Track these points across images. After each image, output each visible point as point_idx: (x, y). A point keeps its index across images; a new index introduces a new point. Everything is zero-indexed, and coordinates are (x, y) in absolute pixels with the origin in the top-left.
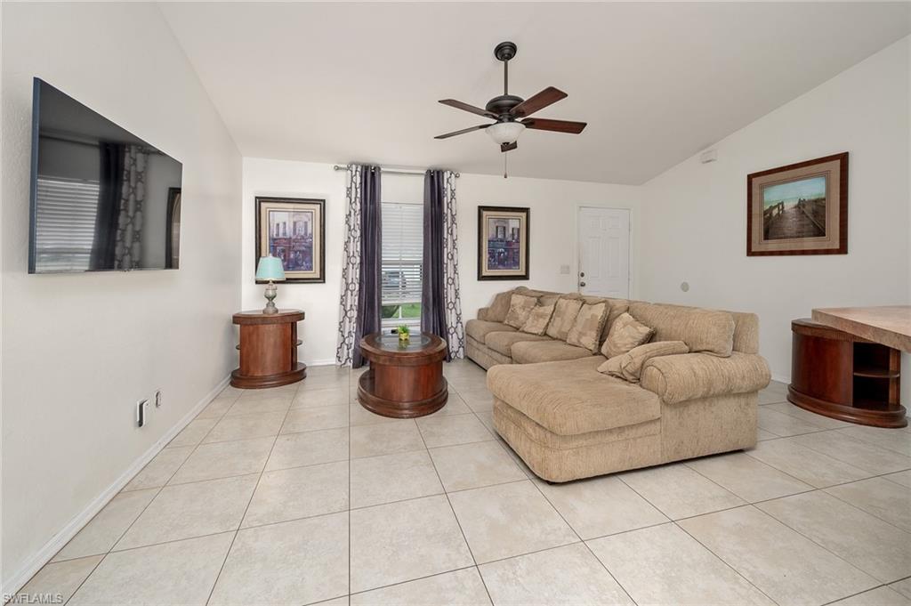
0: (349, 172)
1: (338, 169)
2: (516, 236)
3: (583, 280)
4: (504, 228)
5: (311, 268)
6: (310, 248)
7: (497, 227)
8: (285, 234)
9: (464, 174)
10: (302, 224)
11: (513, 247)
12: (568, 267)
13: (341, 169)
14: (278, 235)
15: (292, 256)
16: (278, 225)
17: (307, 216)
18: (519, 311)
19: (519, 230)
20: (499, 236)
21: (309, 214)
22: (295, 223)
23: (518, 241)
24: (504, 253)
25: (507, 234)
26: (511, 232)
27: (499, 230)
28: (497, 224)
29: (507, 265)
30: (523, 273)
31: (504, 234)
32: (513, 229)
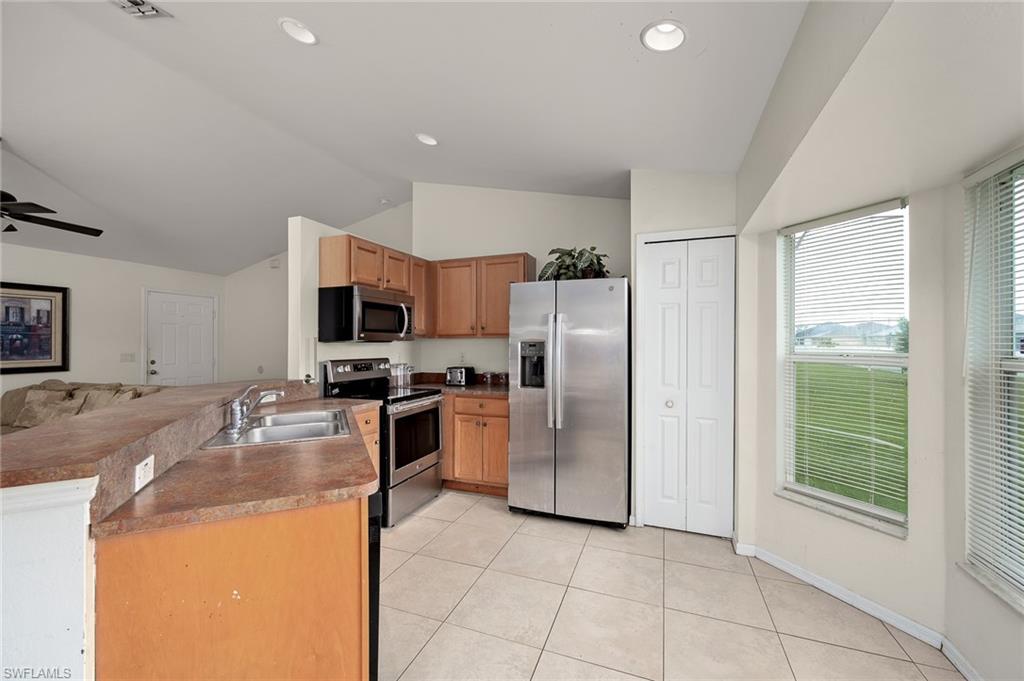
2: (44, 320)
3: (153, 367)
4: (22, 309)
7: (7, 309)
11: (39, 332)
12: (132, 356)
18: (37, 408)
19: (49, 313)
20: (12, 319)
23: (48, 326)
24: (21, 340)
25: (26, 317)
26: (34, 314)
27: (11, 312)
28: (7, 304)
29: (28, 354)
30: (58, 362)
31: (22, 317)
32: (38, 311)
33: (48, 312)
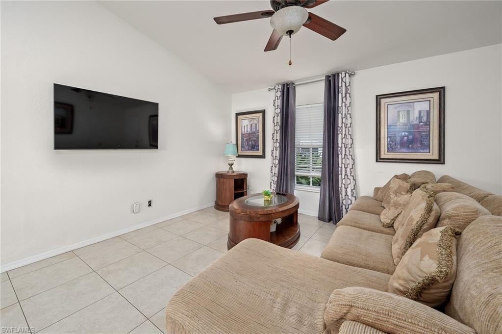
0: (275, 90)
1: (270, 90)
2: (425, 119)
4: (409, 112)
5: (258, 150)
6: (258, 138)
7: (399, 112)
8: (247, 131)
9: (358, 71)
10: (254, 125)
11: (421, 129)
13: (271, 89)
14: (244, 132)
15: (250, 143)
16: (244, 127)
17: (257, 120)
19: (428, 113)
20: (402, 120)
21: (257, 119)
22: (251, 125)
23: (427, 123)
24: (407, 136)
25: (411, 118)
26: (417, 115)
27: (401, 115)
28: (398, 110)
29: (413, 148)
30: (436, 156)
31: (408, 118)
32: (420, 112)
33: (427, 111)
